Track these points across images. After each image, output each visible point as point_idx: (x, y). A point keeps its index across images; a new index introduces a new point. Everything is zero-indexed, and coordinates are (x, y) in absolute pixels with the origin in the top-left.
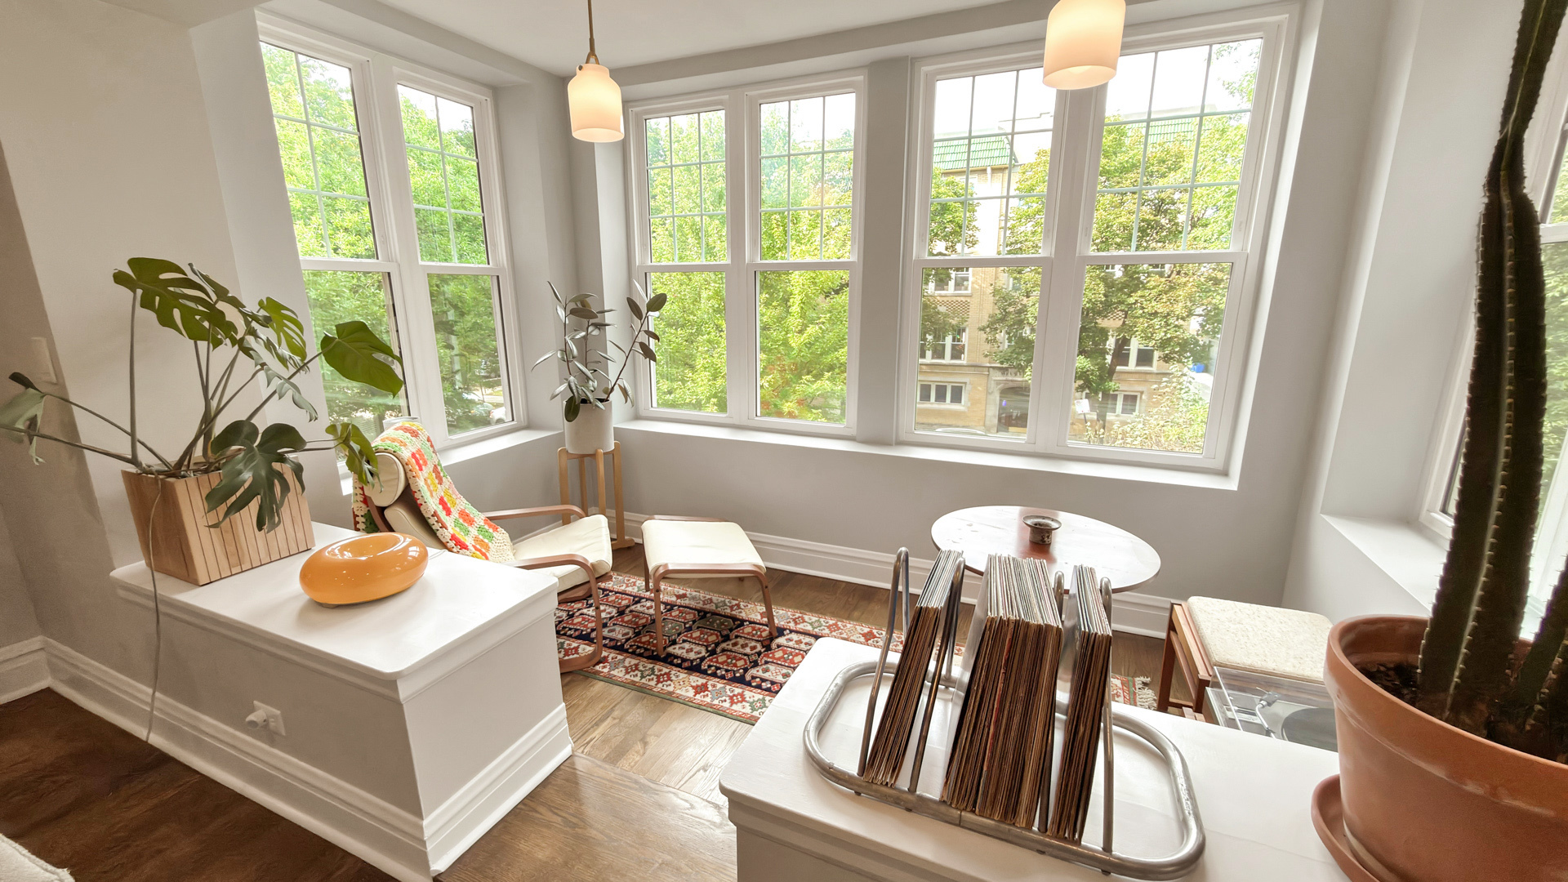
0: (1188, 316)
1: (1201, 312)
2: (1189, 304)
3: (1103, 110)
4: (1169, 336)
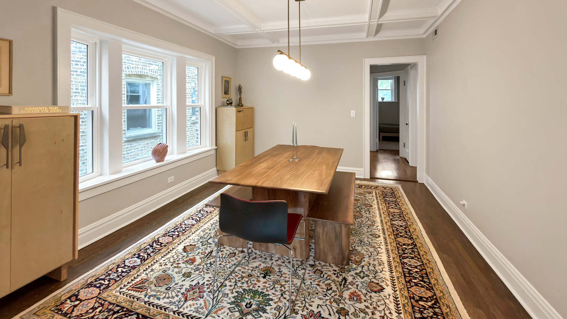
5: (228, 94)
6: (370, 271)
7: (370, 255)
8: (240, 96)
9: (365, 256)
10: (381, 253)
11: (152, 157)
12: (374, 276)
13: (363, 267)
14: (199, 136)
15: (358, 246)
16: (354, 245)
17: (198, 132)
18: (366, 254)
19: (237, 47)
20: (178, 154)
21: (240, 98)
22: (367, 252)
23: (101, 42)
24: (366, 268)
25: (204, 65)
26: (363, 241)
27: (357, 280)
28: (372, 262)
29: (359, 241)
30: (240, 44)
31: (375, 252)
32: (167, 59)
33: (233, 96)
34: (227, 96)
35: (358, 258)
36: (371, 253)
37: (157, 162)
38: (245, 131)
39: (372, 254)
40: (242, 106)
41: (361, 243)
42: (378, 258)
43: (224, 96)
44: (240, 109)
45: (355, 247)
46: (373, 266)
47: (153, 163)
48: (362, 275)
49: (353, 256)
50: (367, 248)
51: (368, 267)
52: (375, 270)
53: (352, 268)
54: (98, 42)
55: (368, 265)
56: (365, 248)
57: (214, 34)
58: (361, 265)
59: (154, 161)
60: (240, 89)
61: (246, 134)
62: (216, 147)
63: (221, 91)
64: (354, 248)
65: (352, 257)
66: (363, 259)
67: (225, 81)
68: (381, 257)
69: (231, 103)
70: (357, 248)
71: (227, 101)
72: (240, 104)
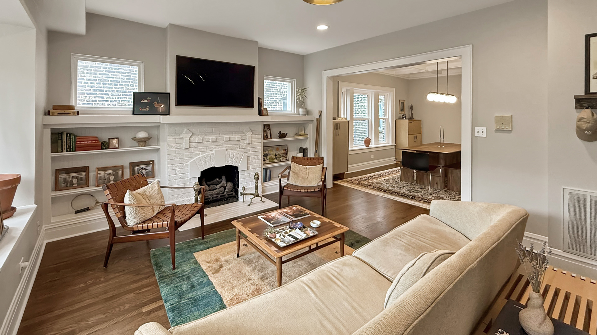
5: (403, 111)
8: (412, 112)
11: (364, 144)
14: (385, 137)
17: (384, 135)
19: (410, 79)
20: (375, 145)
21: (411, 114)
23: (347, 90)
25: (388, 94)
30: (411, 78)
32: (369, 93)
33: (407, 112)
34: (402, 112)
37: (366, 146)
38: (415, 135)
40: (413, 119)
43: (400, 112)
44: (411, 120)
47: (364, 147)
54: (346, 90)
57: (395, 75)
59: (365, 146)
60: (411, 108)
61: (415, 137)
62: (395, 144)
63: (398, 109)
67: (401, 103)
69: (405, 117)
71: (403, 115)
72: (411, 118)
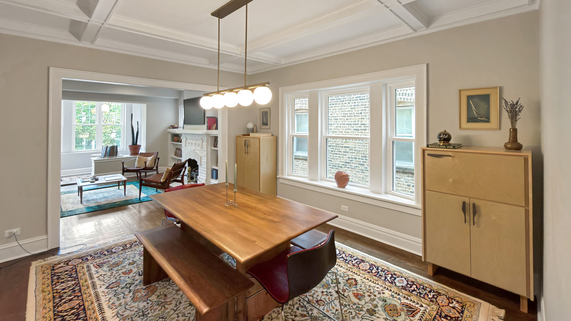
0: (111, 133)
1: (115, 132)
2: (111, 129)
3: (101, 110)
4: (106, 139)
6: (121, 293)
7: (127, 307)
9: (132, 301)
10: (114, 317)
12: (117, 291)
13: (130, 292)
15: (145, 306)
16: (149, 304)
18: (132, 304)
22: (131, 308)
24: (126, 293)
26: (142, 317)
27: (131, 280)
28: (122, 301)
29: (146, 313)
31: (121, 313)
35: (138, 295)
36: (126, 309)
39: (124, 309)
41: (143, 312)
42: (117, 308)
45: (148, 303)
46: (120, 298)
48: (128, 286)
49: (144, 294)
50: (133, 310)
51: (125, 294)
52: (117, 296)
53: (139, 285)
55: (125, 296)
56: (136, 310)
58: (132, 292)
64: (148, 301)
65: (144, 292)
66: (132, 297)
68: (113, 311)
70: (145, 303)
